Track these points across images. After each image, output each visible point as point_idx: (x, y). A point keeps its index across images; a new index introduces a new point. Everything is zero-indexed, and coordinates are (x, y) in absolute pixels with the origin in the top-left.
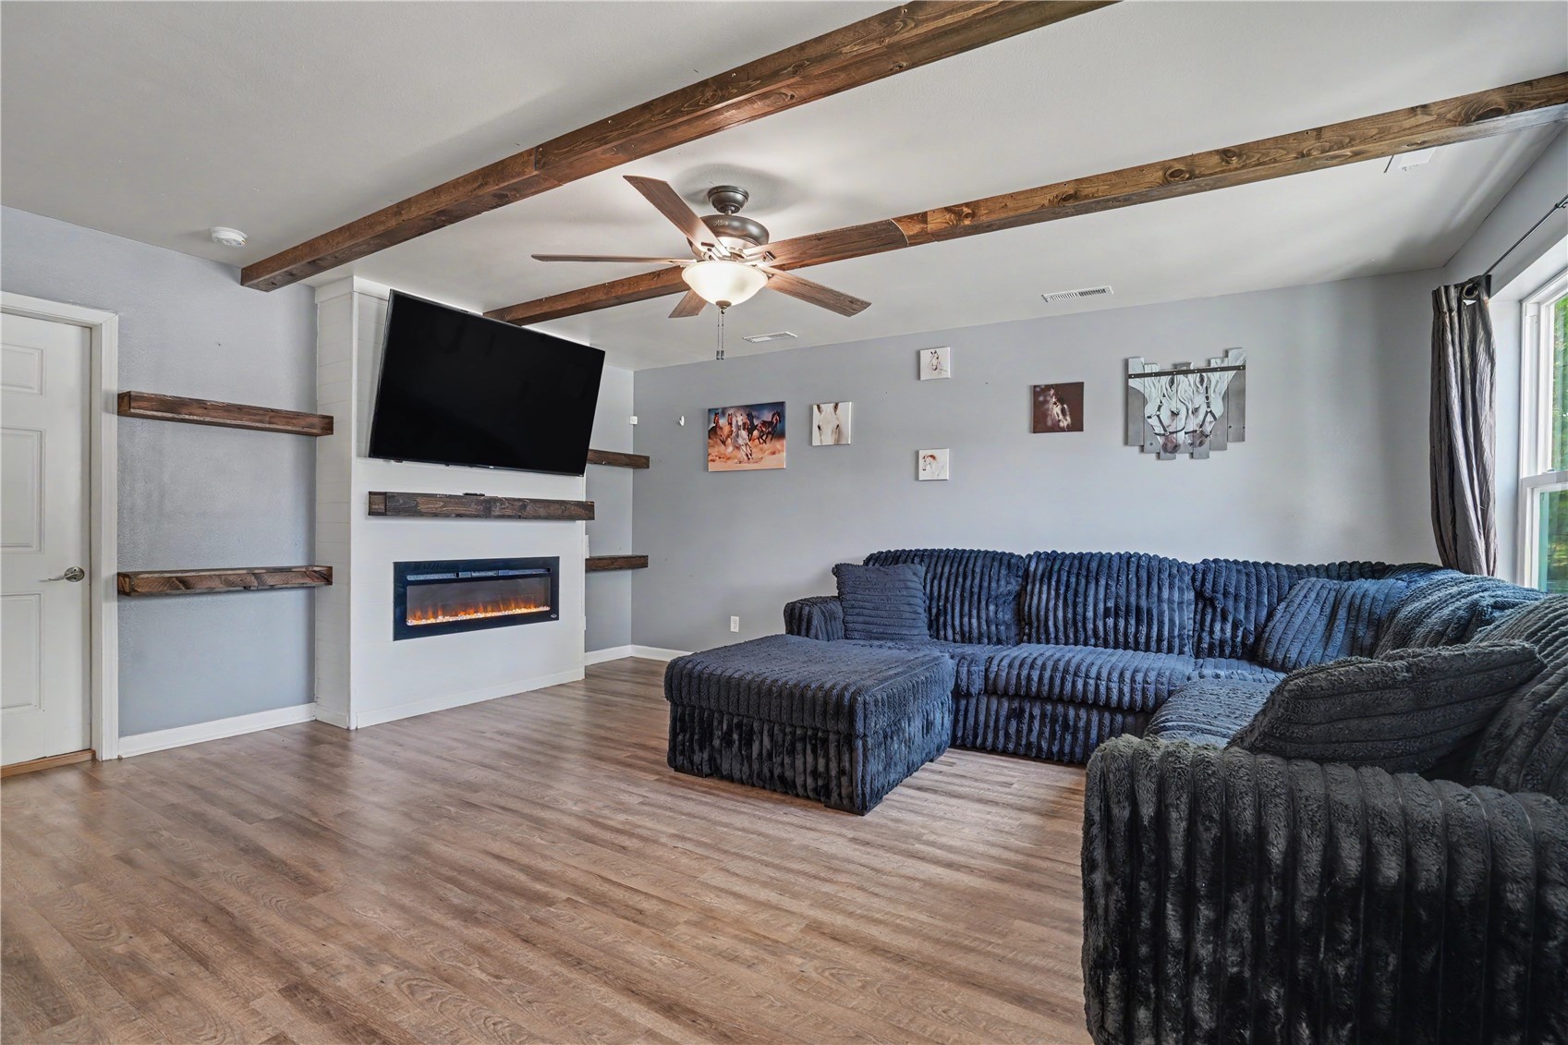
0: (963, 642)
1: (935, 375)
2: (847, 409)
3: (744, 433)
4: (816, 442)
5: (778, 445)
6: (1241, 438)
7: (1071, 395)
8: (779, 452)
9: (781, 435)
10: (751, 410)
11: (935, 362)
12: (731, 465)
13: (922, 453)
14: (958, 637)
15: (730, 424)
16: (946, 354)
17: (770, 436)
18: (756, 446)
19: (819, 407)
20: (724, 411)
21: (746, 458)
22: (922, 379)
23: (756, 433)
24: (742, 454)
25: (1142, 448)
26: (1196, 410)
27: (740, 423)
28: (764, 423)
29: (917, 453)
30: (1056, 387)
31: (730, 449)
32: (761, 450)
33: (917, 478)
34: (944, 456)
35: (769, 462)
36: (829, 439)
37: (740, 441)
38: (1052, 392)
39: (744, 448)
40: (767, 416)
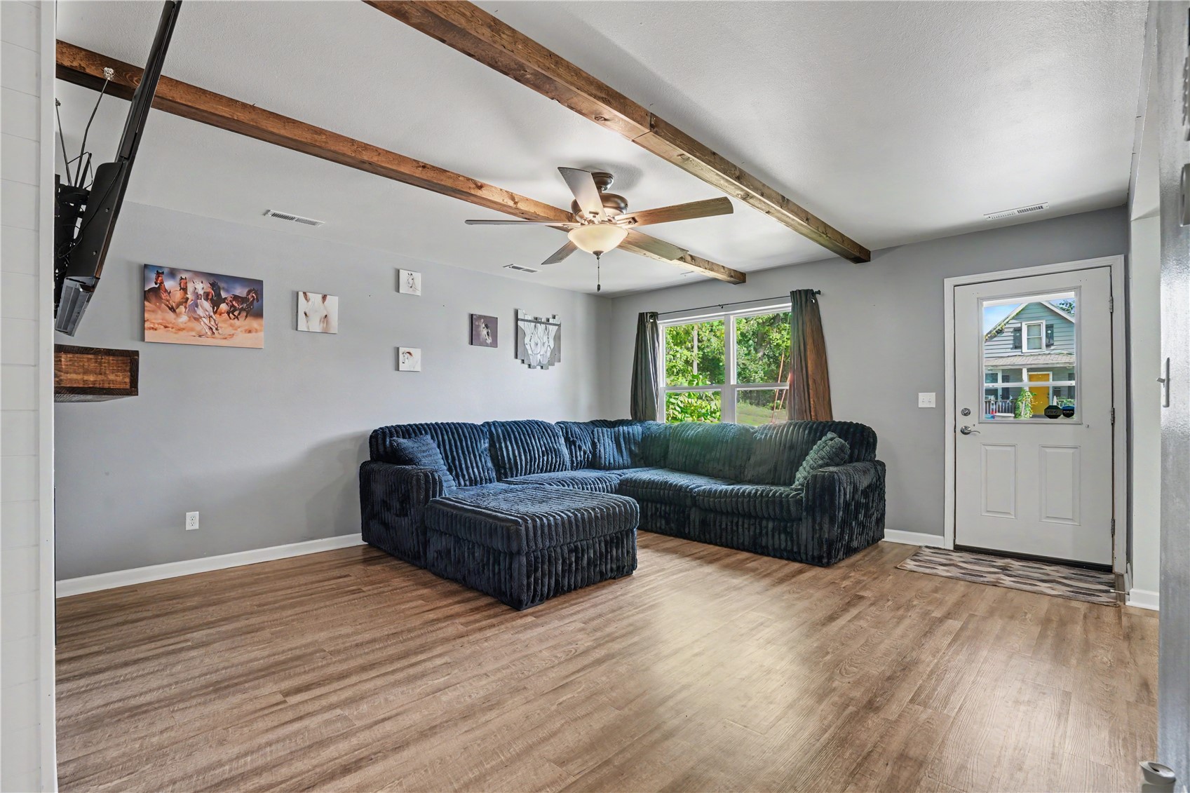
0: (471, 485)
1: (410, 291)
2: (333, 301)
3: (207, 305)
4: (302, 325)
5: (254, 323)
6: (559, 361)
7: (491, 323)
8: (257, 331)
9: (259, 314)
10: (216, 281)
11: (411, 281)
12: (183, 337)
13: (402, 350)
14: (468, 483)
15: (185, 290)
16: (418, 277)
17: (244, 314)
18: (224, 321)
19: (305, 293)
20: (173, 273)
21: (209, 333)
22: (401, 291)
23: (223, 307)
24: (203, 325)
25: (523, 361)
26: (544, 344)
27: (201, 292)
28: (236, 298)
29: (398, 349)
30: (485, 317)
31: (184, 318)
32: (232, 325)
33: (397, 368)
34: (417, 353)
35: (241, 339)
36: (316, 326)
37: (200, 312)
38: (482, 320)
39: (206, 321)
40: (241, 291)
